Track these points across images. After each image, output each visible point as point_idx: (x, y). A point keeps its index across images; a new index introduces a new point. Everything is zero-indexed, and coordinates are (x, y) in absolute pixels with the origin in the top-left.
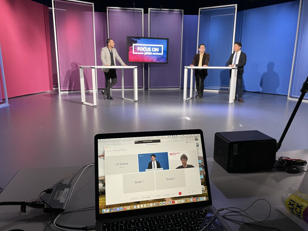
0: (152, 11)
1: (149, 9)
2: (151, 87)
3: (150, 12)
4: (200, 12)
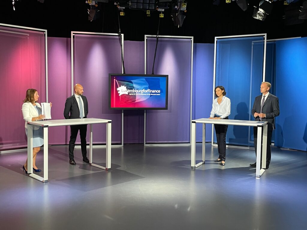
0: (149, 38)
1: (146, 36)
3: (147, 39)
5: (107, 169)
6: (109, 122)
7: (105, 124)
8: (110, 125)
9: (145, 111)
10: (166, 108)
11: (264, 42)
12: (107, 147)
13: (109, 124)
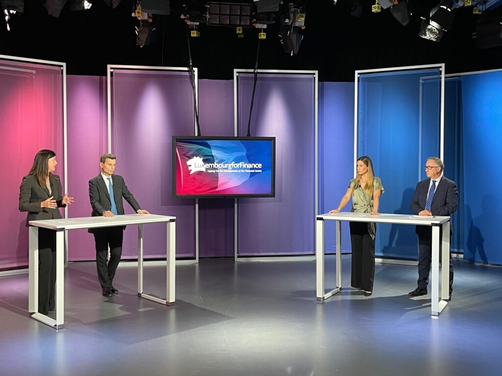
0: (241, 75)
1: (235, 70)
2: (241, 254)
3: (237, 76)
4: (358, 78)
5: (168, 304)
6: (172, 221)
7: (165, 224)
8: (173, 226)
9: (236, 200)
10: (273, 195)
11: (441, 78)
12: (169, 263)
13: (171, 223)
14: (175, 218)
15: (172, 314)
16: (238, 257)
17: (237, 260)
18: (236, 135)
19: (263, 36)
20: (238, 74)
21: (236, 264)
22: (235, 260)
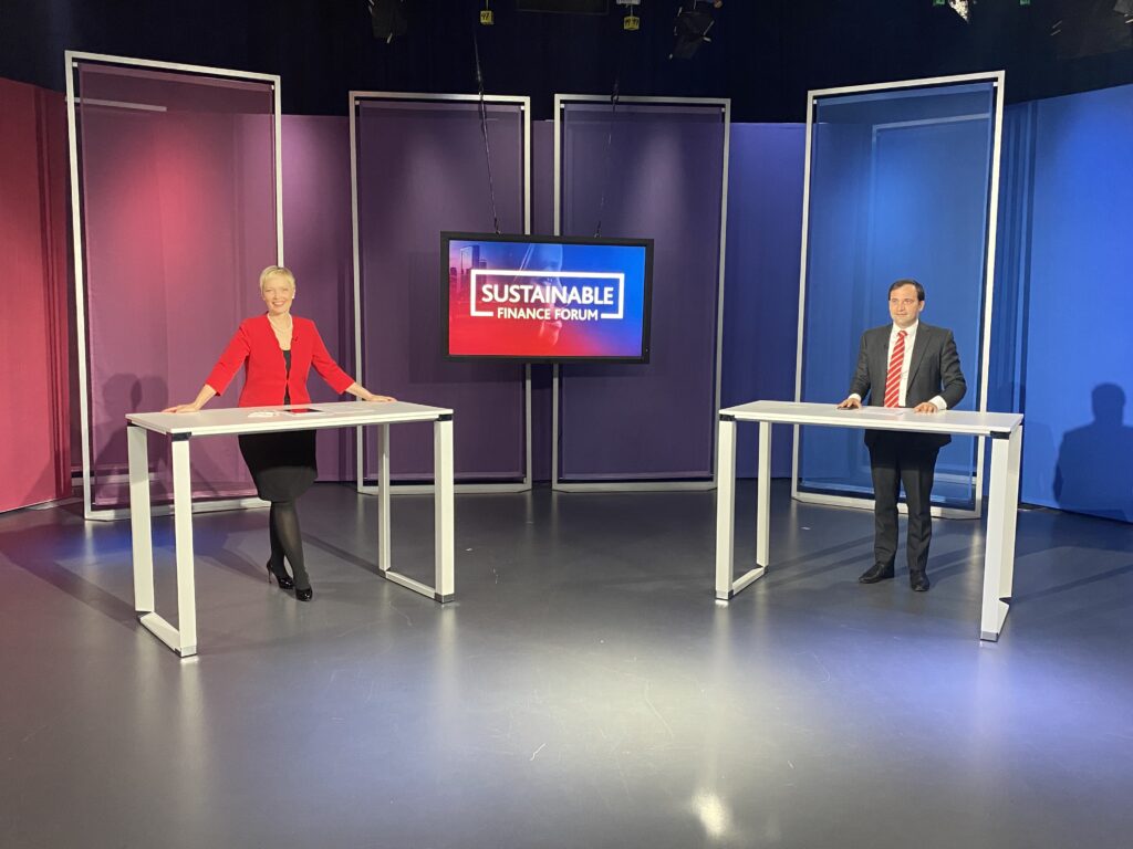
0: (572, 107)
1: (558, 97)
2: (568, 477)
3: (562, 110)
4: (815, 106)
5: (438, 598)
6: (444, 418)
9: (556, 368)
13: (443, 424)
14: (450, 411)
15: (448, 618)
16: (560, 481)
17: (556, 486)
18: (557, 233)
19: (631, 24)
20: (563, 106)
21: (555, 494)
22: (554, 487)
